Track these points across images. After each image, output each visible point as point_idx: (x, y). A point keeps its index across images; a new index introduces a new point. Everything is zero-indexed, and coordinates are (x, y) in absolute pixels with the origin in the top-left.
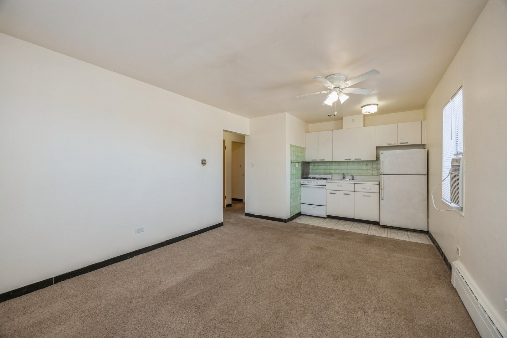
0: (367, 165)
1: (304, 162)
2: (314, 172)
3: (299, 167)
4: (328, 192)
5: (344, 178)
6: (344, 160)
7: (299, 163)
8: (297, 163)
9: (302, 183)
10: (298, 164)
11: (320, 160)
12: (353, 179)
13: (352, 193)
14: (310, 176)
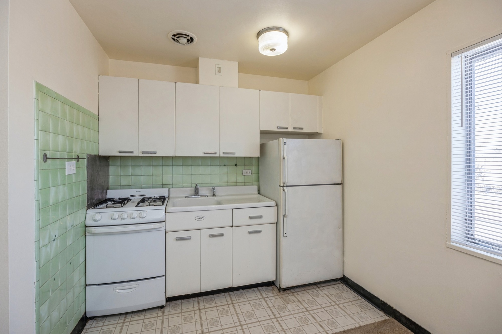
0: (236, 165)
1: (95, 156)
2: (124, 182)
3: (77, 174)
4: (171, 237)
5: (196, 193)
6: (202, 155)
7: (78, 159)
8: (70, 159)
9: (89, 222)
10: (74, 162)
11: (143, 153)
12: (214, 195)
13: (227, 232)
14: (111, 194)
